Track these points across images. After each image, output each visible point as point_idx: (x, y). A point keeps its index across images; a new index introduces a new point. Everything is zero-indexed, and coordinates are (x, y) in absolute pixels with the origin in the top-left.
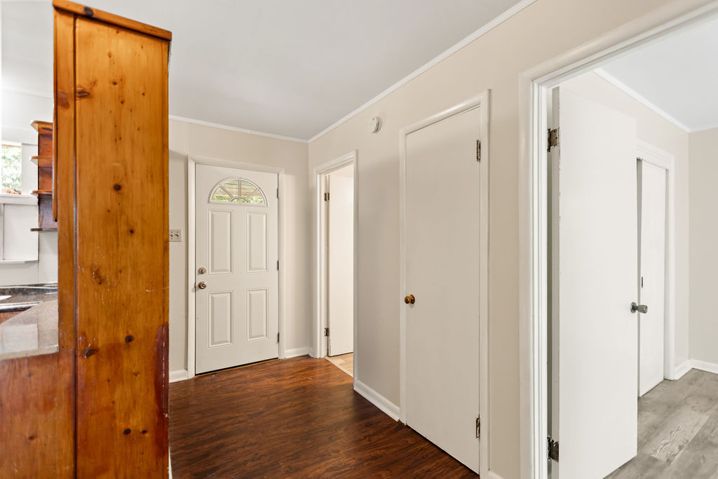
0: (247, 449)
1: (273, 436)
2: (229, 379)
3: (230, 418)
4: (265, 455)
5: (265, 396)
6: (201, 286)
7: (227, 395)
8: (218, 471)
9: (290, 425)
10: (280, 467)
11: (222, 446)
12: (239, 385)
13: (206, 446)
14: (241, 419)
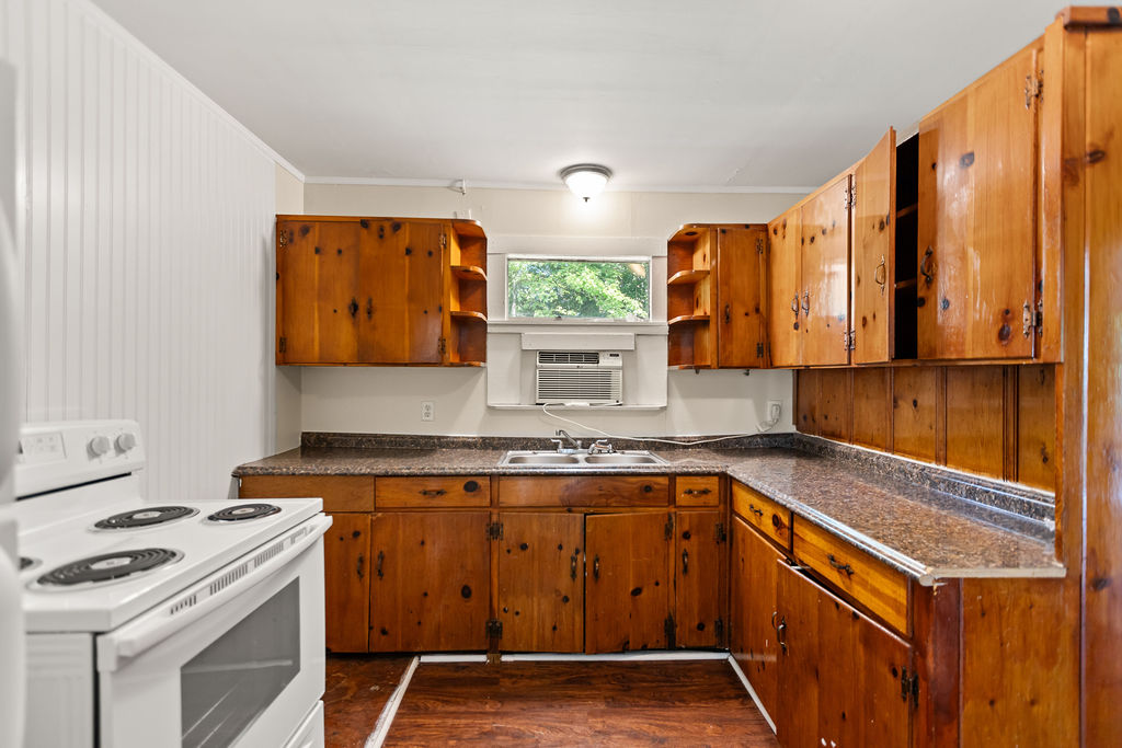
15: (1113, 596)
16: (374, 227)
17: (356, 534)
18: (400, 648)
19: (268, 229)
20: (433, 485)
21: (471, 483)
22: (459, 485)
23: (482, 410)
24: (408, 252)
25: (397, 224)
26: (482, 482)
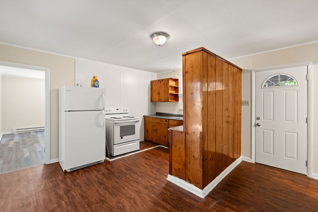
0: (246, 194)
1: (261, 199)
2: (268, 171)
3: (252, 183)
4: (249, 201)
5: (276, 185)
6: (258, 125)
7: (260, 175)
8: (230, 192)
9: (273, 201)
10: (251, 208)
11: (239, 187)
12: (270, 175)
13: (234, 184)
14: (255, 185)
15: (189, 136)
16: (160, 81)
17: (154, 126)
18: (158, 143)
19: (149, 83)
20: (162, 120)
21: (166, 120)
22: (165, 120)
23: (178, 110)
24: (164, 84)
25: (162, 80)
26: (167, 120)
